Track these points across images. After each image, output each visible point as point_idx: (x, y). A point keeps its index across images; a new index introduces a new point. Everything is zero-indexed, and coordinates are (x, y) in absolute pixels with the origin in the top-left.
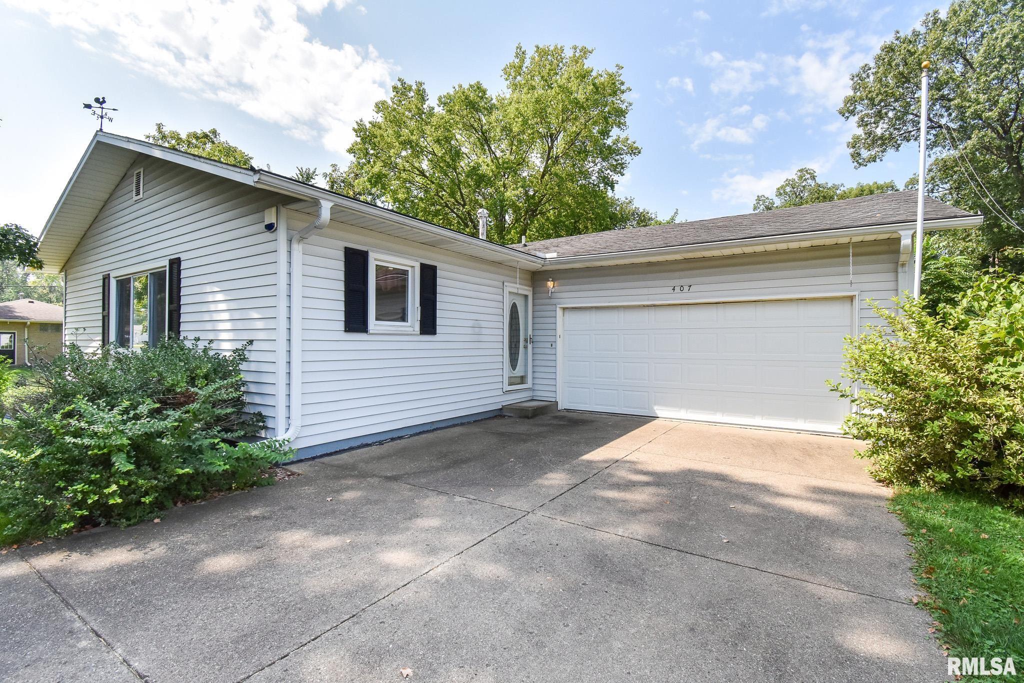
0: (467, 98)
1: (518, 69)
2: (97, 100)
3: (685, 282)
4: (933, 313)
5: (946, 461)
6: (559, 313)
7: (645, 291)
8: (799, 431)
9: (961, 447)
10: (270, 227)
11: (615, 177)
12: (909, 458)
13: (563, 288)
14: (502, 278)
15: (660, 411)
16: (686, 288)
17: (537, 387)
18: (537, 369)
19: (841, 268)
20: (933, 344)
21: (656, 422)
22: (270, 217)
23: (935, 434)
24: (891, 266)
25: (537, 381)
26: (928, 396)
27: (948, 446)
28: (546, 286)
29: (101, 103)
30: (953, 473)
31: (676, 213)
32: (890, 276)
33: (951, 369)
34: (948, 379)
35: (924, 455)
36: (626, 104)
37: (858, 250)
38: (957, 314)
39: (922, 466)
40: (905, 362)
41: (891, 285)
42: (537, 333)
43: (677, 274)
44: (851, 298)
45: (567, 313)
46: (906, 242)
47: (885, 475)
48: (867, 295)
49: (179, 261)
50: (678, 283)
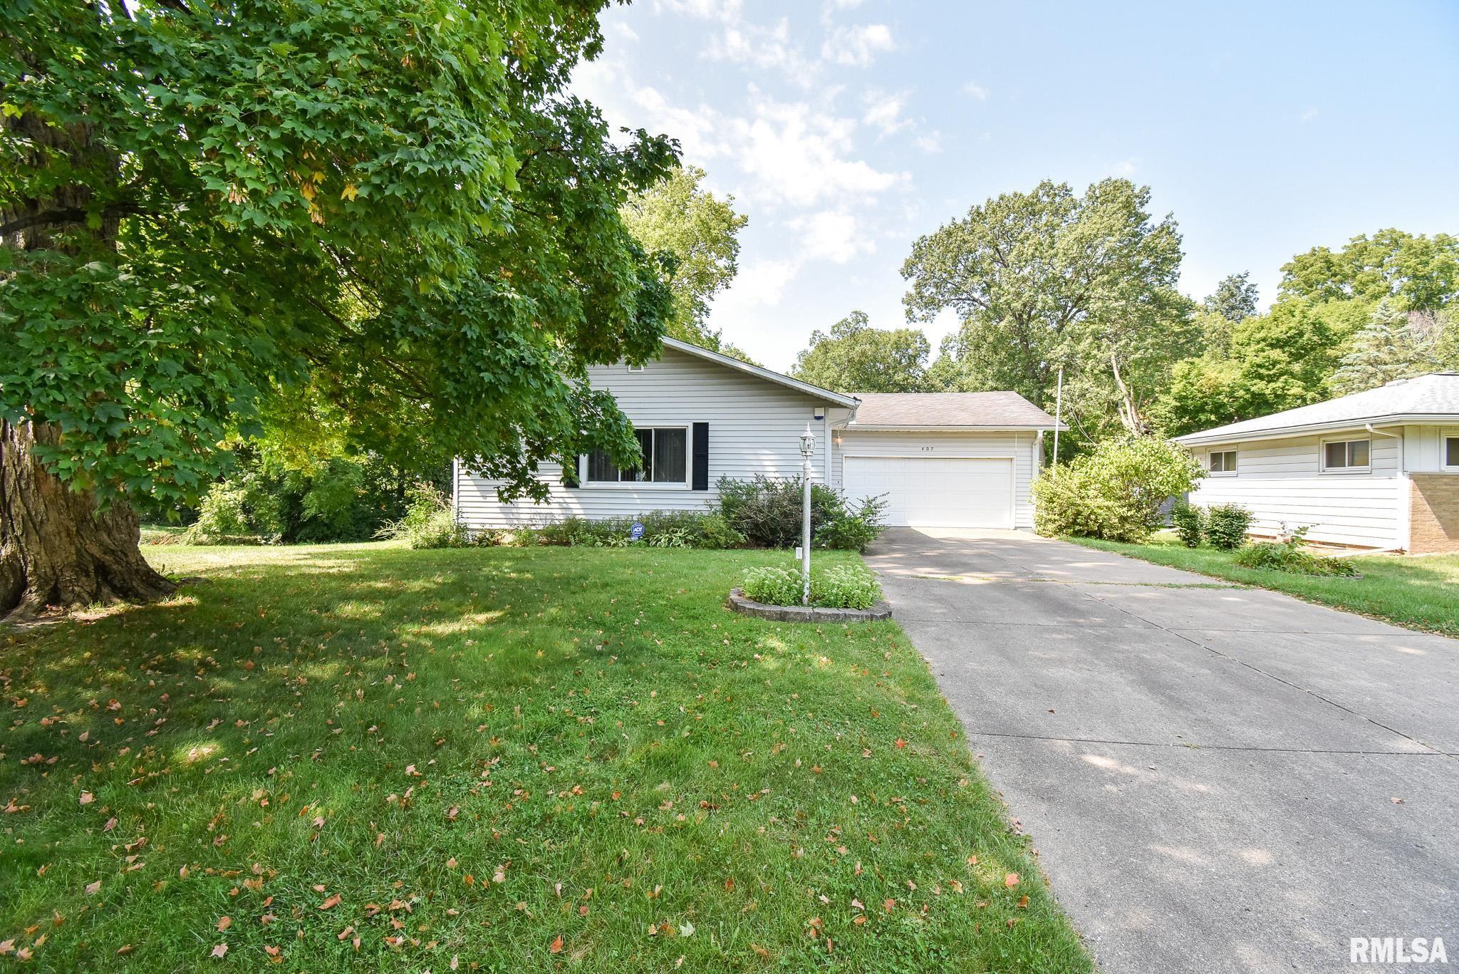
3: (930, 445)
6: (844, 459)
7: (904, 449)
8: (987, 528)
10: (818, 418)
12: (1058, 526)
13: (846, 443)
16: (930, 449)
19: (1009, 444)
21: (913, 529)
22: (819, 412)
32: (1029, 449)
35: (1063, 524)
37: (1018, 435)
39: (1061, 529)
41: (1029, 454)
43: (924, 440)
44: (1012, 459)
45: (847, 460)
46: (1040, 435)
48: (1019, 458)
49: (706, 425)
50: (925, 445)
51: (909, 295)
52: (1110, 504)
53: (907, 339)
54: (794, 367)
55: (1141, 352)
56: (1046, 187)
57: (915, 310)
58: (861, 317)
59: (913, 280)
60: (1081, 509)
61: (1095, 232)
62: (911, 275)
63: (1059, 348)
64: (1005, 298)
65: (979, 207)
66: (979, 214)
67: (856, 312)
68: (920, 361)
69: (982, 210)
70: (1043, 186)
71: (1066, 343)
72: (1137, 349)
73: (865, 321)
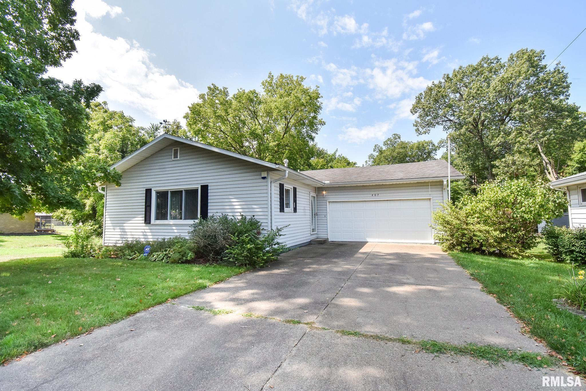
0: (249, 97)
1: (270, 84)
2: (164, 121)
3: (376, 193)
4: (454, 205)
5: (460, 244)
6: (328, 203)
7: (362, 196)
8: (416, 243)
9: (463, 239)
10: (264, 178)
11: (313, 135)
12: (451, 244)
13: (330, 194)
14: (310, 191)
15: (368, 240)
16: (377, 195)
17: (319, 233)
18: (319, 226)
19: (427, 190)
20: (455, 213)
21: (368, 243)
22: (264, 174)
23: (457, 237)
24: (441, 189)
25: (319, 231)
26: (454, 227)
27: (460, 240)
28: (322, 193)
29: (165, 122)
30: (462, 246)
31: (337, 150)
32: (441, 192)
33: (459, 220)
34: (459, 222)
35: (454, 243)
36: (320, 103)
37: (432, 184)
38: (460, 205)
39: (454, 246)
40: (448, 218)
41: (441, 195)
42: (319, 211)
43: (373, 190)
44: (430, 199)
45: (330, 203)
46: (445, 183)
47: (445, 249)
48: (435, 198)
49: (207, 186)
50: (374, 193)
51: (416, 122)
52: (487, 228)
53: (423, 145)
54: (366, 162)
55: (548, 136)
56: (486, 59)
57: (420, 129)
58: (397, 136)
59: (417, 114)
60: (466, 232)
61: (510, 75)
62: (416, 112)
63: (497, 139)
64: (462, 117)
65: (448, 75)
66: (448, 78)
67: (394, 134)
68: (432, 155)
69: (451, 76)
70: (483, 59)
71: (501, 136)
72: (544, 135)
73: (399, 138)
